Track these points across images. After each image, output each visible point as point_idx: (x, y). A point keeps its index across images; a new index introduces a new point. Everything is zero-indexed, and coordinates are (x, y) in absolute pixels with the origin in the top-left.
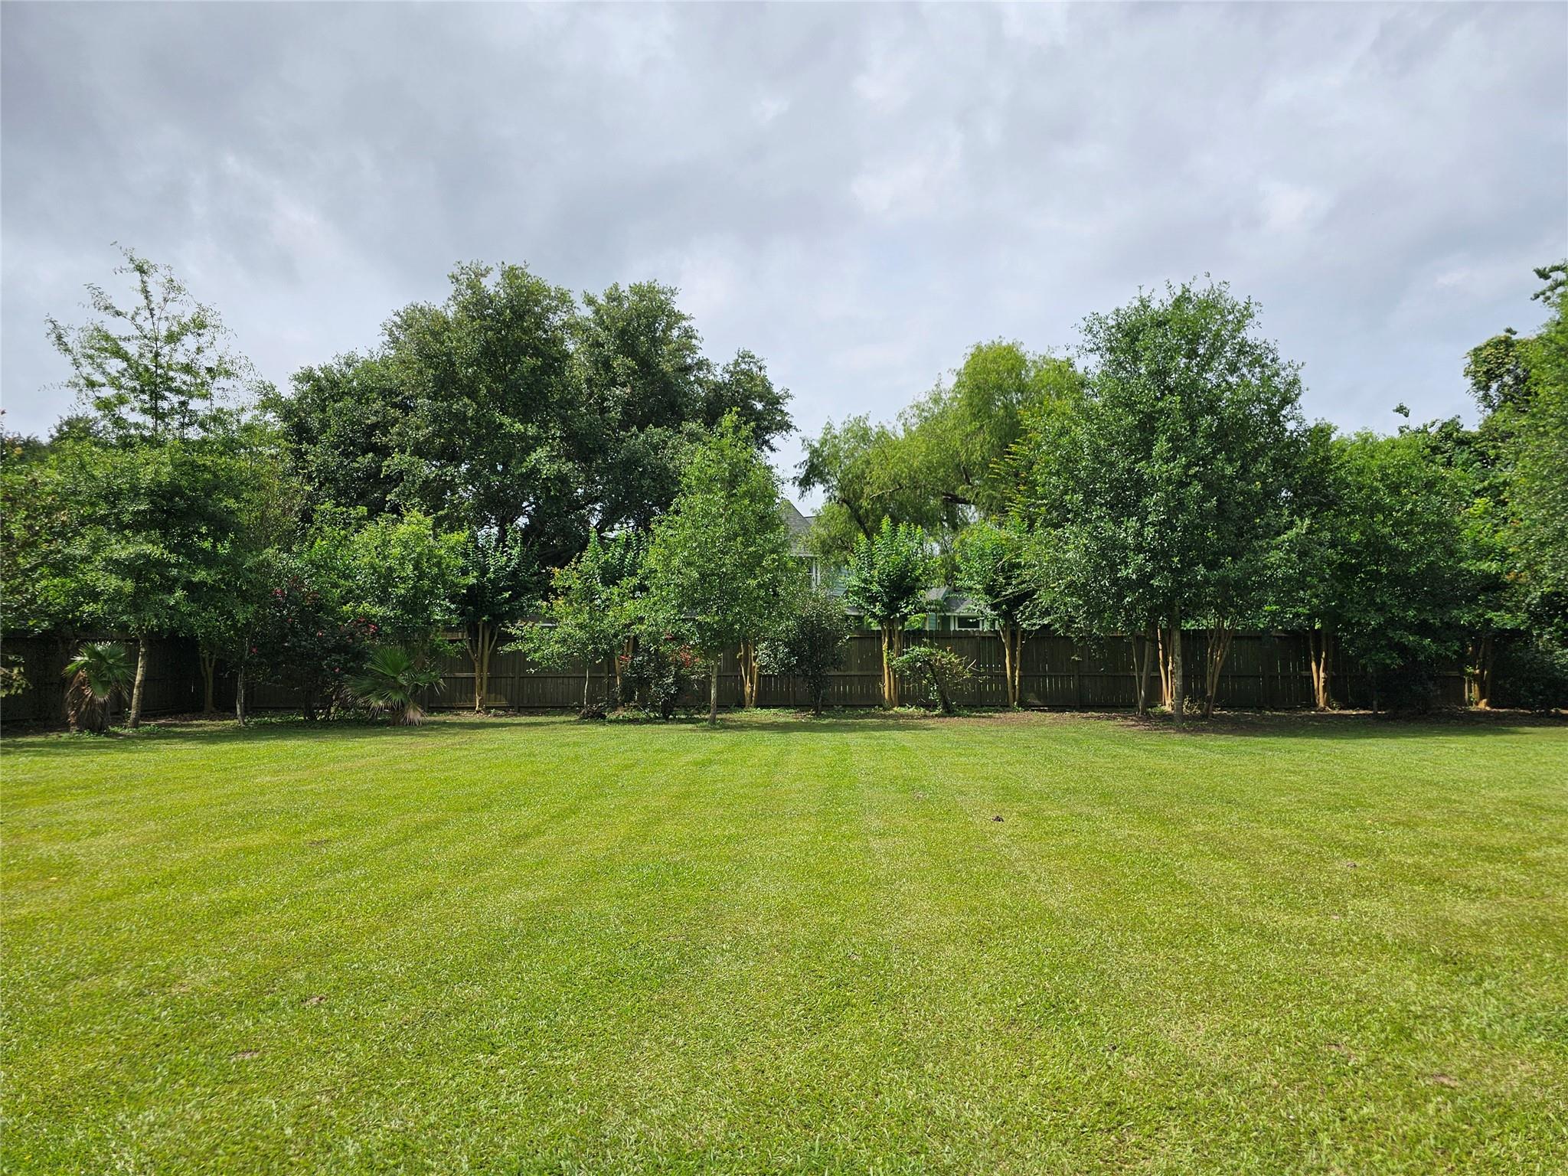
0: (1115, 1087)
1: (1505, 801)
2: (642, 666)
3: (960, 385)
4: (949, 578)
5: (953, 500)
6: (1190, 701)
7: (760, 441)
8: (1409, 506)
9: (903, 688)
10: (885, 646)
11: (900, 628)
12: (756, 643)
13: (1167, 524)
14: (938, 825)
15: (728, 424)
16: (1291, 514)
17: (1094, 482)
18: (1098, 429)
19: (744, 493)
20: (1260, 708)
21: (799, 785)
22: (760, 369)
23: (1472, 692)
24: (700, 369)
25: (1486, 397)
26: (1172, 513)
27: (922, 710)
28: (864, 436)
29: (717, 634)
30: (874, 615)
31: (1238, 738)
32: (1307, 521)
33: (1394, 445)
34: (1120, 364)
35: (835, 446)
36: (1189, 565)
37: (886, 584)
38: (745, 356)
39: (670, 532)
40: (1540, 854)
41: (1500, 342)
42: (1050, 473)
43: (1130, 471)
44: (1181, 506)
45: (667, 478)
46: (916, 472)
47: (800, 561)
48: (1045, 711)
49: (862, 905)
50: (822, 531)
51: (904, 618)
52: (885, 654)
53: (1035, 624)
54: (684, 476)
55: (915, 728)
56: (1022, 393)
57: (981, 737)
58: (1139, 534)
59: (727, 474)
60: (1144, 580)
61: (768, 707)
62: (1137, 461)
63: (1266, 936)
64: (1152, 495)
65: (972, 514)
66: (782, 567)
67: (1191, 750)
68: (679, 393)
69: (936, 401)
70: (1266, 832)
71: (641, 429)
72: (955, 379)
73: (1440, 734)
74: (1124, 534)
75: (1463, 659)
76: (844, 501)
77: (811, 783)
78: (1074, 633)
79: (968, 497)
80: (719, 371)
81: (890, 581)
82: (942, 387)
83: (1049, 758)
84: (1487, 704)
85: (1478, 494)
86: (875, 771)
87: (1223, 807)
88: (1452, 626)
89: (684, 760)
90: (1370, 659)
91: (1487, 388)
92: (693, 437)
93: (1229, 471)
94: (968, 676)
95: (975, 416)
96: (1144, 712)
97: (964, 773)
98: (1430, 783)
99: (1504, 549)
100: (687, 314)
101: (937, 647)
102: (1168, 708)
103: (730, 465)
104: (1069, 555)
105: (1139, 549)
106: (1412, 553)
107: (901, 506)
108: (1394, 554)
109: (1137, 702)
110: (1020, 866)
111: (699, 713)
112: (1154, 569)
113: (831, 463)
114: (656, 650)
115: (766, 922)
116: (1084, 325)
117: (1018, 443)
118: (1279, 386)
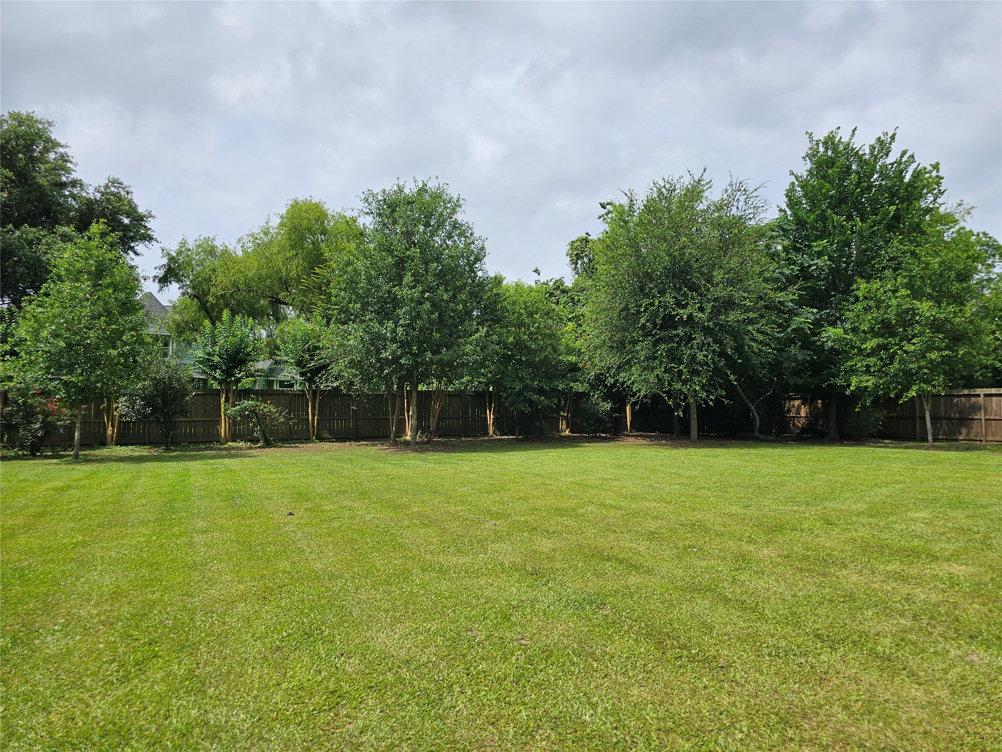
0: (338, 680)
1: (571, 483)
2: (11, 415)
3: (282, 224)
4: (272, 354)
5: (276, 302)
6: (421, 433)
7: (127, 247)
8: (537, 325)
9: (235, 429)
10: (222, 400)
11: (234, 388)
12: (117, 398)
13: (410, 326)
14: (247, 521)
15: (96, 230)
16: (478, 325)
17: (367, 297)
18: (371, 264)
19: (109, 284)
20: (460, 436)
21: (144, 501)
22: (128, 193)
23: (563, 425)
24: (74, 186)
25: (576, 268)
26: (414, 319)
27: (249, 443)
28: (211, 251)
29: (80, 390)
30: (215, 379)
31: (445, 454)
32: (485, 329)
33: (531, 290)
34: (384, 224)
35: (188, 256)
36: (422, 351)
37: (225, 356)
38: (114, 182)
39: (40, 310)
40: (584, 511)
41: (583, 239)
42: (340, 289)
43: (389, 292)
44: (418, 316)
45: (40, 267)
46: (250, 280)
47: (156, 339)
48: (333, 442)
49: (180, 583)
50: (177, 317)
51: (238, 380)
52: (223, 406)
53: (328, 386)
54: (55, 266)
55: (242, 456)
56: (325, 235)
57: (288, 460)
58: (394, 331)
59: (93, 268)
60: (396, 360)
61: (127, 445)
62: (394, 286)
63: (442, 571)
64: (402, 308)
65: (290, 312)
66: (140, 341)
67: (418, 463)
68: (54, 203)
69: (266, 233)
70: (452, 509)
71: (17, 227)
72: (279, 220)
73: (546, 448)
74: (385, 331)
75: (559, 408)
76: (195, 296)
77: (153, 499)
78: (353, 392)
79: (287, 300)
80: (91, 190)
81: (228, 355)
82: (270, 224)
83: (331, 472)
84: (569, 432)
85: (570, 320)
86: (207, 488)
87: (431, 496)
88: (554, 390)
89: (44, 487)
90: (515, 408)
91: (576, 263)
92: (65, 238)
93: (445, 297)
94: (282, 420)
95: (293, 247)
96: (394, 440)
97: (272, 485)
98: (538, 475)
99: (580, 350)
100: (63, 143)
101: (261, 401)
102: (408, 438)
103: (96, 261)
104: (351, 342)
105: (394, 340)
106: (537, 350)
107: (239, 303)
108: (530, 351)
109: (390, 434)
110: (301, 544)
111: (65, 451)
112: (402, 353)
113: (185, 268)
114: (25, 403)
115: (97, 604)
116: (363, 196)
117: (321, 268)
118: (474, 250)
